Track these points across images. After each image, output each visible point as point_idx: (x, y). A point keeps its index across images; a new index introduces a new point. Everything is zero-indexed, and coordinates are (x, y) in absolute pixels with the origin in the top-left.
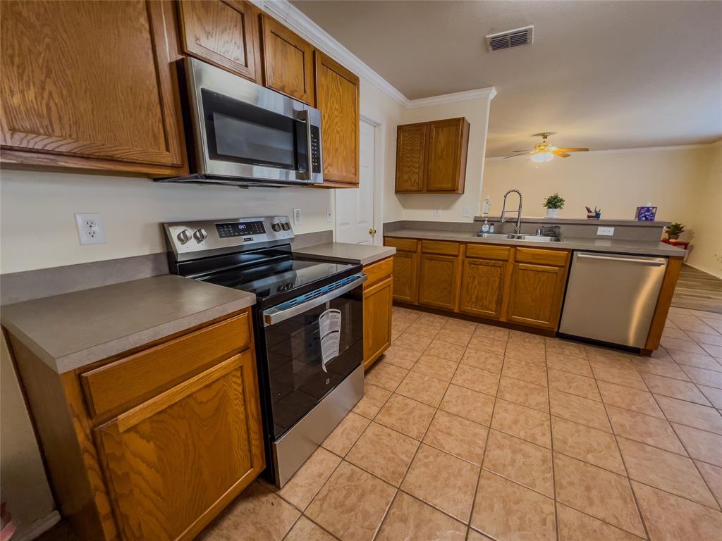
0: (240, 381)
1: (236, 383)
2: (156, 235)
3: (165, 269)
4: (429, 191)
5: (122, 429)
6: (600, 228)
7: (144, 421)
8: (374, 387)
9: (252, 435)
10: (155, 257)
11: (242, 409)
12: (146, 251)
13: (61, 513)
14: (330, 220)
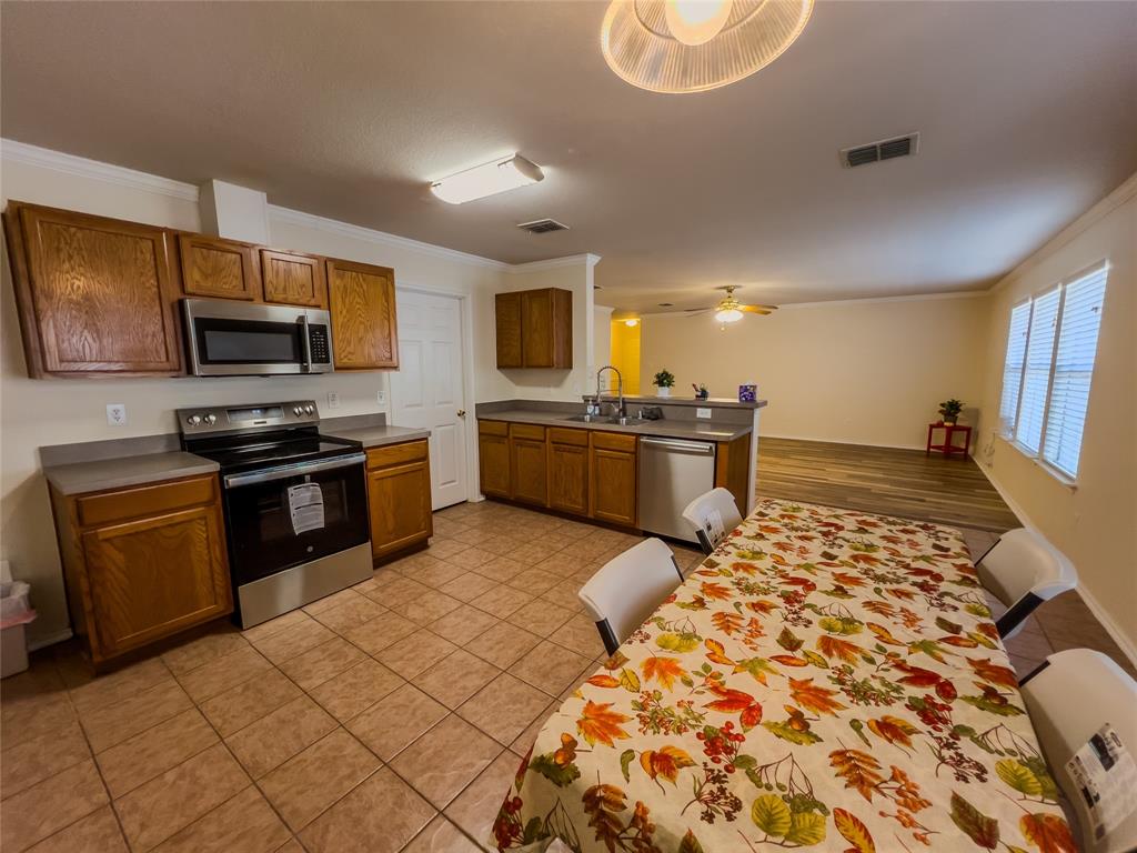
0: (204, 529)
1: (200, 530)
2: (171, 419)
3: (178, 447)
4: (529, 367)
5: (101, 537)
6: (699, 409)
7: (117, 537)
9: (216, 576)
10: (169, 436)
11: (206, 552)
12: (162, 432)
13: (74, 631)
14: (382, 402)
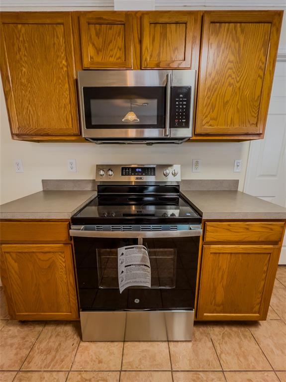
1: (61, 259)
8: (210, 344)
14: (237, 170)
